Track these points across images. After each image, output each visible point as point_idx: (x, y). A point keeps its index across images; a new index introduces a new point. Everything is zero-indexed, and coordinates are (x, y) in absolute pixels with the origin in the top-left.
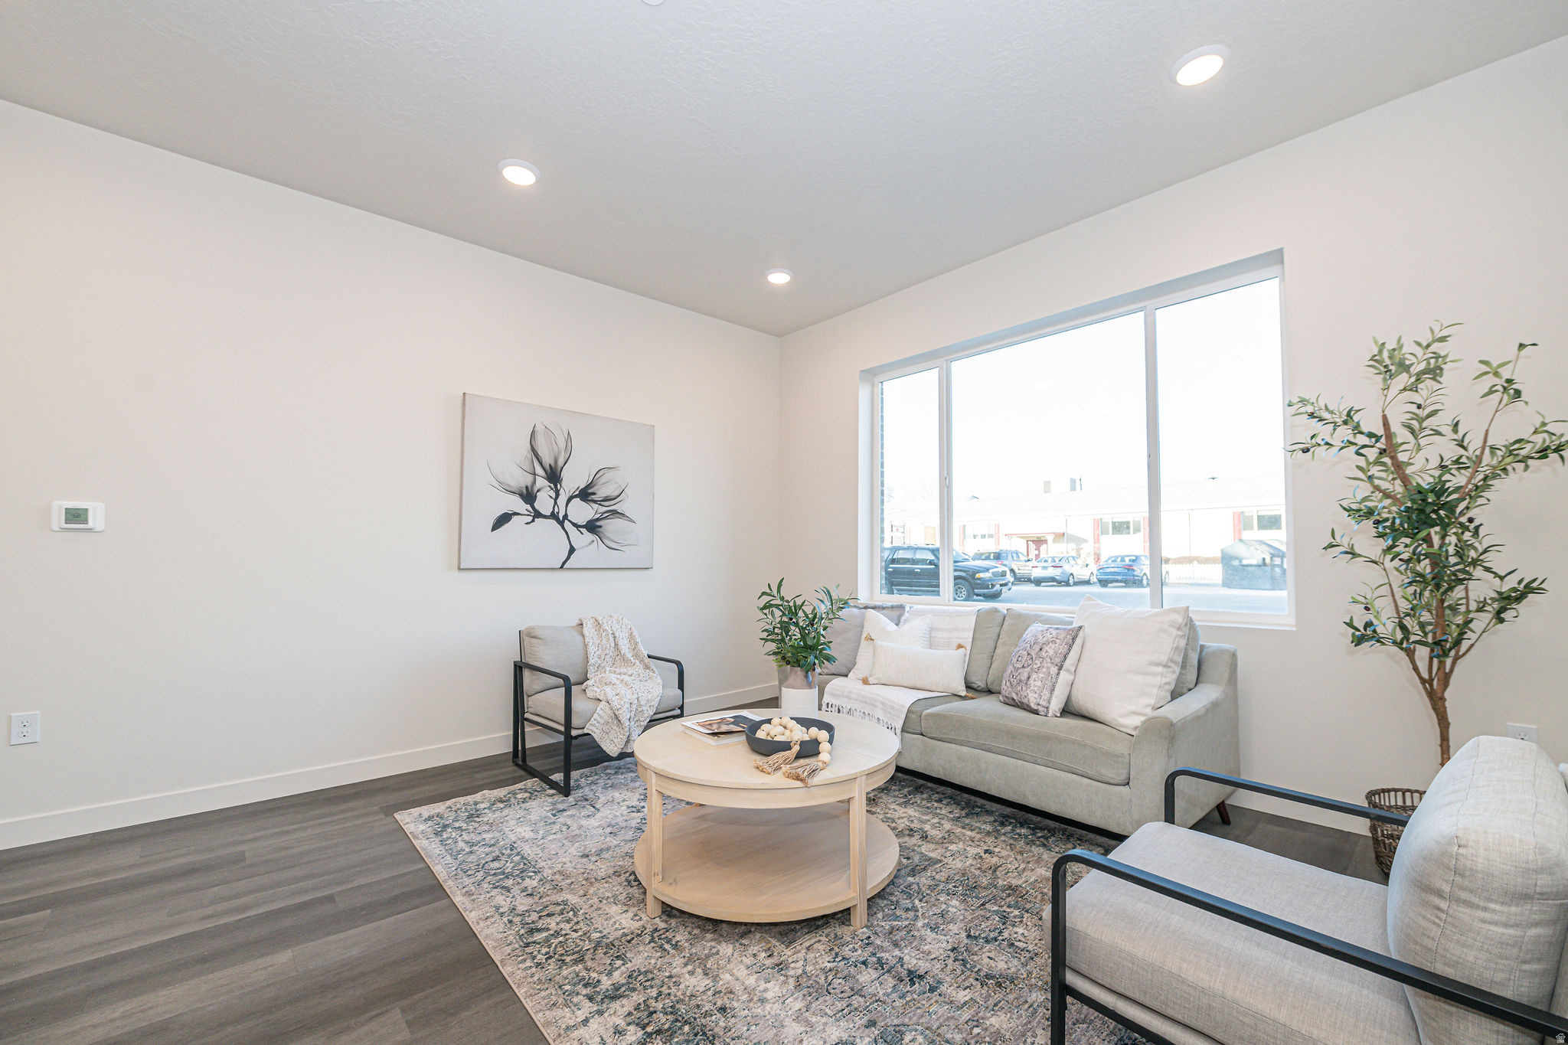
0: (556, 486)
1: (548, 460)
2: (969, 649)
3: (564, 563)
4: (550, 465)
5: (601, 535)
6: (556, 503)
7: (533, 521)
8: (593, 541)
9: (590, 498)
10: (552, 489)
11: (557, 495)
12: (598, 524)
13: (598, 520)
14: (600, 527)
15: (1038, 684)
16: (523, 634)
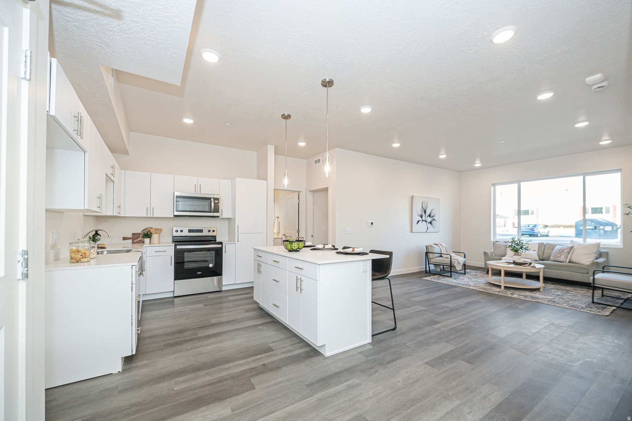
0: (425, 214)
2: (537, 251)
3: (427, 230)
4: (425, 209)
6: (425, 218)
7: (422, 222)
8: (431, 226)
9: (430, 216)
12: (432, 222)
15: (563, 257)
16: (428, 246)
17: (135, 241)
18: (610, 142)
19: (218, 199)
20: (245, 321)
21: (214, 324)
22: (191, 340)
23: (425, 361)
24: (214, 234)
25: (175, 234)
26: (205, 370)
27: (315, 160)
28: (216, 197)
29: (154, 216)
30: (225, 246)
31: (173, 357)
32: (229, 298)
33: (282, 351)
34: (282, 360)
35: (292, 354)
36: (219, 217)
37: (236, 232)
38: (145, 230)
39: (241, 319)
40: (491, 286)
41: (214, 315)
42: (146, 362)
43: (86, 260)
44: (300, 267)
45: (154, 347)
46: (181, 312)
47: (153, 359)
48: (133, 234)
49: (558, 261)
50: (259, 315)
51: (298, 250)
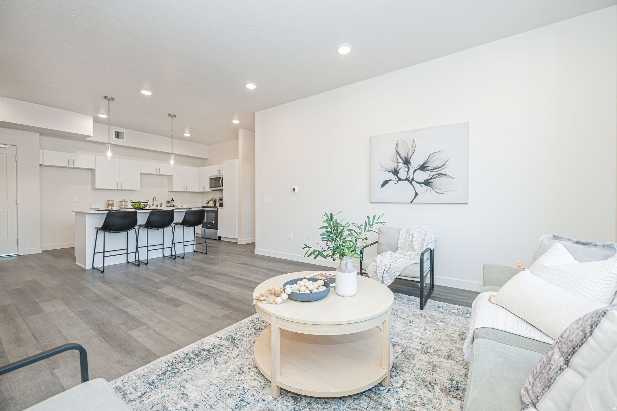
0: (408, 166)
1: (404, 155)
3: (413, 200)
4: (405, 157)
5: (432, 186)
6: (408, 173)
7: (398, 182)
8: (428, 190)
9: (426, 169)
10: (406, 167)
11: (409, 169)
12: (431, 181)
13: (430, 179)
14: (432, 182)
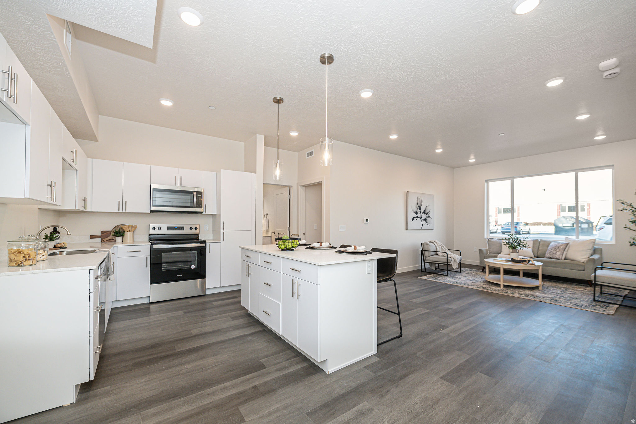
1: (419, 205)
2: (532, 248)
3: (422, 228)
7: (417, 219)
8: (426, 223)
9: (425, 213)
11: (420, 213)
14: (427, 220)
15: (559, 254)
16: (423, 244)
17: (105, 240)
18: (604, 137)
19: (201, 193)
20: (231, 331)
21: (195, 336)
22: (168, 356)
23: (441, 375)
24: (197, 232)
25: (152, 232)
26: (183, 397)
27: (308, 152)
28: (199, 190)
29: (127, 212)
30: (209, 246)
31: (143, 381)
32: (213, 303)
33: (275, 368)
34: (276, 380)
35: (288, 372)
36: (202, 212)
37: (222, 229)
38: (116, 227)
39: (227, 328)
40: (489, 285)
41: (195, 324)
42: (108, 388)
43: (31, 262)
44: (296, 269)
45: (120, 367)
46: (157, 321)
47: (118, 384)
48: (102, 231)
49: (554, 258)
50: (247, 323)
51: (293, 249)
